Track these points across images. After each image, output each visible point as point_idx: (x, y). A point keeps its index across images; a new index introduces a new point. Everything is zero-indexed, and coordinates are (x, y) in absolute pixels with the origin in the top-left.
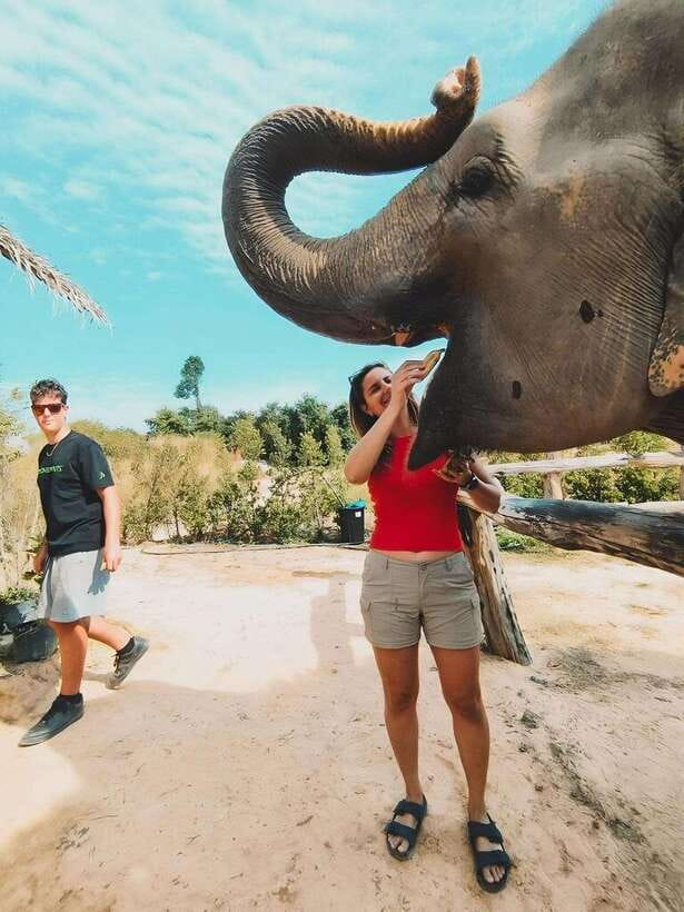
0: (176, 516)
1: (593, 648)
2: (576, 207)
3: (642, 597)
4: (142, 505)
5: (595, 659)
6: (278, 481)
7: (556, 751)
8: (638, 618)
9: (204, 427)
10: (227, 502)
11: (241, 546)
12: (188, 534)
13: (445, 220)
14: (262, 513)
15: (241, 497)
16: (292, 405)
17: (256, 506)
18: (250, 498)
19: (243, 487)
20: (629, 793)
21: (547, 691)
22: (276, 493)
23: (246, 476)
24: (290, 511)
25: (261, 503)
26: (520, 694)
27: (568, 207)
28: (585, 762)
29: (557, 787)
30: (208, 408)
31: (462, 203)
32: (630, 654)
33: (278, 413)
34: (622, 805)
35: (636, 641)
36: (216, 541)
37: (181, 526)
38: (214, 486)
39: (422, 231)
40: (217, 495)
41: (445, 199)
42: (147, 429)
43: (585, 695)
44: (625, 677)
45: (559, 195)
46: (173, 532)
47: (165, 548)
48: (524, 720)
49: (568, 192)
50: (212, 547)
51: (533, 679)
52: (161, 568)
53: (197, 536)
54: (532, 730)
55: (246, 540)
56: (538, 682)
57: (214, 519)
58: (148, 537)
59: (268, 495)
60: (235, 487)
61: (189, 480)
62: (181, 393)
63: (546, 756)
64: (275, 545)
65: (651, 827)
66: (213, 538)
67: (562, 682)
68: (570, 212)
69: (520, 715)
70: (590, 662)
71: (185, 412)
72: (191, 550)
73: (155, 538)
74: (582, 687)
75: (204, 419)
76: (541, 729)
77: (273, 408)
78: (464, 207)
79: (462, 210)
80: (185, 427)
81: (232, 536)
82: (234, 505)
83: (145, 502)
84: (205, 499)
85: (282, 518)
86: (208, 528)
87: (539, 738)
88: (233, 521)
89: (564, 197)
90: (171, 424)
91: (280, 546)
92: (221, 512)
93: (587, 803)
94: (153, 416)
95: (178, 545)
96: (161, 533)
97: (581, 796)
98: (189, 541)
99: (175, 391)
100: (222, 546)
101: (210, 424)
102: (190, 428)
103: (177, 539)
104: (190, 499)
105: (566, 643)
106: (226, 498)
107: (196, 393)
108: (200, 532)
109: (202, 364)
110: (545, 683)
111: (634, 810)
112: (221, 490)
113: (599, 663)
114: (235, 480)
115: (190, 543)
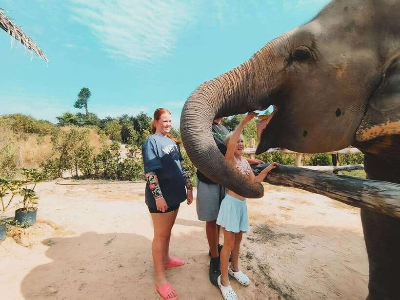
0: (76, 165)
1: (269, 224)
2: (343, 74)
3: (284, 204)
4: (57, 159)
5: (270, 228)
6: (131, 151)
7: (261, 268)
8: (283, 212)
9: (89, 123)
10: (104, 160)
11: (111, 181)
12: (82, 174)
13: (287, 69)
14: (122, 165)
15: (112, 157)
16: (135, 116)
17: (119, 162)
18: (116, 158)
19: (113, 153)
20: (289, 282)
21: (254, 243)
22: (130, 157)
23: (115, 147)
24: (136, 165)
25: (122, 161)
26: (244, 245)
27: (340, 74)
28: (272, 271)
29: (263, 283)
30: (92, 114)
31: (294, 63)
32: (282, 226)
33: (128, 119)
34: (287, 288)
35: (283, 221)
36: (98, 179)
37: (79, 171)
38: (97, 152)
39: (276, 72)
40: (99, 156)
41: (287, 60)
42: (58, 121)
43: (268, 243)
44: (281, 235)
45: (337, 69)
46: (74, 173)
47: (69, 181)
48: (247, 256)
49: (341, 68)
50: (96, 182)
51: (248, 238)
52: (68, 192)
53: (88, 176)
54: (251, 260)
55: (114, 179)
56: (250, 239)
57: (97, 168)
58: (60, 175)
59: (126, 157)
60: (108, 152)
61: (84, 148)
62: (77, 105)
63: (258, 271)
64: (128, 181)
65: (298, 295)
66: (96, 177)
67: (259, 239)
68: (340, 76)
69: (245, 254)
70: (269, 230)
71: (80, 115)
72: (84, 183)
73: (64, 176)
74: (266, 240)
75: (89, 119)
76: (254, 259)
77: (125, 116)
78: (295, 65)
79: (294, 66)
80: (79, 123)
81: (106, 176)
82: (108, 161)
83: (59, 157)
84: (92, 157)
85: (132, 169)
86: (93, 172)
87: (254, 263)
88: (107, 169)
89: (339, 70)
90: (72, 120)
91: (130, 182)
92: (101, 164)
93: (275, 289)
94: (61, 115)
95: (77, 180)
96: (67, 174)
97: (272, 286)
98: (83, 178)
99: (74, 104)
100: (101, 181)
101: (93, 122)
102: (81, 123)
103: (76, 177)
104: (84, 157)
105: (259, 222)
106: (104, 158)
107: (86, 107)
108: (89, 174)
109: (89, 92)
110: (253, 240)
111: (291, 289)
112: (101, 154)
113: (272, 230)
114: (109, 149)
115: (84, 179)
